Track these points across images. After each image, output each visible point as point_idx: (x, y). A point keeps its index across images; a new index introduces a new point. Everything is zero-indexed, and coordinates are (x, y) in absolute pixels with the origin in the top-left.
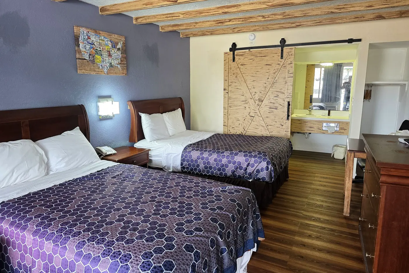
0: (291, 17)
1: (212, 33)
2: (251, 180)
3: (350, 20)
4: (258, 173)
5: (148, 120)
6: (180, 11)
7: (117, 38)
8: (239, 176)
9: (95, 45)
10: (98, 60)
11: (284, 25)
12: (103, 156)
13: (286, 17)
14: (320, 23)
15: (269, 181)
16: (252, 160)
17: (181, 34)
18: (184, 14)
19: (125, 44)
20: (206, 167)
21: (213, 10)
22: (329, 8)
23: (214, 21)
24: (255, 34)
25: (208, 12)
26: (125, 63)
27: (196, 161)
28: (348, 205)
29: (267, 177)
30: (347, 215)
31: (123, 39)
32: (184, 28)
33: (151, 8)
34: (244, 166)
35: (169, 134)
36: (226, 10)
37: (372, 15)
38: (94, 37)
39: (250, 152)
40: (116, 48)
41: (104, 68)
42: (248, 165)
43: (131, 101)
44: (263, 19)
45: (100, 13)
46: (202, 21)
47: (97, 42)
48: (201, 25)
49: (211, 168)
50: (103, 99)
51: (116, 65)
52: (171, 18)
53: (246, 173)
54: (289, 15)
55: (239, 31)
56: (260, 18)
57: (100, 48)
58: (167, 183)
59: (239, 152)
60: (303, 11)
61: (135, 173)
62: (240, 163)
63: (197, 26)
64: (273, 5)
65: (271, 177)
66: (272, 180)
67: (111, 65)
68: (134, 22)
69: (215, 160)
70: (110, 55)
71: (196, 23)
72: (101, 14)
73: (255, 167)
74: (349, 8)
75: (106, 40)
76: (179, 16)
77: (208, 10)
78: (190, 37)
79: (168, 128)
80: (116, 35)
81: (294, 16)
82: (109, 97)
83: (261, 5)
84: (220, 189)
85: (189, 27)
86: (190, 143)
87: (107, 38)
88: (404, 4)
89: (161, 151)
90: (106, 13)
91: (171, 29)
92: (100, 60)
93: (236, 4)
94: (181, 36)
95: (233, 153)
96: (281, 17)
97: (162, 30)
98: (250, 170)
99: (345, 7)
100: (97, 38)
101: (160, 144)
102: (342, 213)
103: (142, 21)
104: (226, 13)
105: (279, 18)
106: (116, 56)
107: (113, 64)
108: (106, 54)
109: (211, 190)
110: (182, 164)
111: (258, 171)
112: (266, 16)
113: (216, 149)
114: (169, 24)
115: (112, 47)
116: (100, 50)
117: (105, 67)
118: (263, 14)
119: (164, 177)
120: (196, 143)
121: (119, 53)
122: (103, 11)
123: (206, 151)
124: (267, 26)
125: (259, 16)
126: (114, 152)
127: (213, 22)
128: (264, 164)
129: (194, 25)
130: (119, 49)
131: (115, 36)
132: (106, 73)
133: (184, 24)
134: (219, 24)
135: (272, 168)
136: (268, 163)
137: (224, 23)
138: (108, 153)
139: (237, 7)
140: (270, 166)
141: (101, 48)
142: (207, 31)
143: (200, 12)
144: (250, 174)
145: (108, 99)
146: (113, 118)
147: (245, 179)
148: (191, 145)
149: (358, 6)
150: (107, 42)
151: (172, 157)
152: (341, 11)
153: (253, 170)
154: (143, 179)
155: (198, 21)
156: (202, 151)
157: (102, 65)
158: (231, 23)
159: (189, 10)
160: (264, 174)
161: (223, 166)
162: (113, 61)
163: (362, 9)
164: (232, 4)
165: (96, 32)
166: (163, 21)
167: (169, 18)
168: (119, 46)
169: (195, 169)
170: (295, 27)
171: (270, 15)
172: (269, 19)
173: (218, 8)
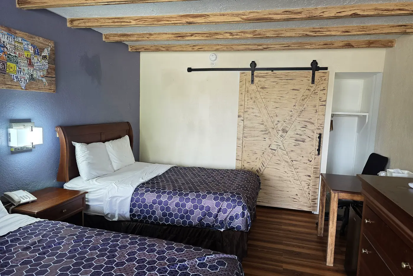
0: (262, 36)
1: (168, 49)
2: (222, 230)
3: (319, 46)
4: (231, 220)
5: (85, 152)
6: (132, 16)
7: (42, 42)
8: (208, 224)
9: (7, 48)
10: (11, 70)
11: (250, 47)
12: (14, 205)
13: (257, 36)
14: (288, 48)
15: (244, 230)
16: (224, 204)
17: (129, 47)
18: (137, 20)
19: (54, 52)
20: (164, 215)
21: (175, 18)
22: (303, 30)
23: (173, 34)
24: (216, 54)
25: (168, 21)
26: (54, 76)
27: (151, 206)
28: (331, 254)
29: (243, 225)
30: (330, 265)
31: (52, 44)
32: (135, 39)
33: (93, 5)
34: (215, 212)
35: (113, 168)
36: (191, 20)
37: (341, 43)
38: (6, 36)
39: (221, 194)
40: (41, 55)
41: (21, 82)
42: (219, 211)
43: (61, 127)
44: (231, 37)
45: (17, 6)
46: (158, 32)
47: (11, 44)
48: (156, 37)
49: (171, 215)
50: (18, 124)
51: (40, 78)
52: (119, 24)
53: (216, 221)
54: (259, 34)
55: (200, 49)
56: (228, 35)
57: (15, 53)
58: (114, 256)
59: (208, 193)
60: (276, 31)
61: (63, 238)
62: (208, 208)
63: (152, 38)
64: (249, 18)
65: (247, 226)
66: (248, 228)
67: (32, 78)
68: (69, 25)
69: (177, 205)
70: (30, 64)
71: (151, 34)
72: (19, 7)
73: (228, 212)
74: (325, 31)
75: (25, 43)
76: (130, 22)
77: (168, 18)
78: (140, 52)
79: (112, 160)
80: (41, 39)
81: (265, 36)
82: (28, 121)
83: (234, 17)
84: (196, 262)
85: (140, 39)
86: (142, 181)
87: (27, 40)
88: (382, 32)
89: (102, 193)
90: (26, 6)
91: (117, 39)
92: (15, 70)
93: (204, 13)
94: (130, 50)
95: (200, 195)
96: (251, 36)
97: (106, 40)
98: (222, 216)
99: (320, 30)
100: (11, 39)
101: (101, 184)
102: (325, 263)
103: (79, 25)
104: (190, 23)
105: (249, 37)
106: (41, 65)
107: (35, 76)
108: (25, 62)
109: (184, 266)
110: (131, 211)
111: (232, 218)
112: (234, 33)
113: (178, 190)
114: (115, 32)
115: (35, 53)
116: (15, 56)
117: (22, 79)
118: (231, 31)
119: (109, 244)
120: (149, 181)
121: (45, 62)
122: (22, 3)
123: (165, 192)
124: (231, 46)
125: (226, 33)
126: (32, 198)
127: (171, 35)
128: (239, 210)
129: (148, 36)
130: (44, 57)
131: (39, 39)
132: (23, 88)
133: (135, 34)
134: (179, 38)
135: (249, 213)
136: (244, 208)
137: (184, 37)
138: (23, 201)
139: (204, 18)
140: (246, 212)
141: (18, 53)
142: (162, 47)
143: (158, 20)
144: (222, 222)
145: (26, 124)
146: (33, 149)
147: (215, 228)
148: (143, 184)
149: (334, 31)
150: (26, 46)
151: (118, 202)
152: (316, 35)
153: (225, 217)
154: (75, 250)
155: (152, 33)
156: (159, 193)
157: (17, 77)
158: (193, 38)
159: (143, 15)
160: (239, 223)
161: (186, 212)
162: (34, 72)
163: (339, 33)
164: (198, 13)
165: (10, 30)
166: (109, 27)
167: (117, 24)
168: (46, 53)
169: (150, 217)
170: (262, 50)
171: (239, 33)
172: (238, 37)
173: (182, 16)
